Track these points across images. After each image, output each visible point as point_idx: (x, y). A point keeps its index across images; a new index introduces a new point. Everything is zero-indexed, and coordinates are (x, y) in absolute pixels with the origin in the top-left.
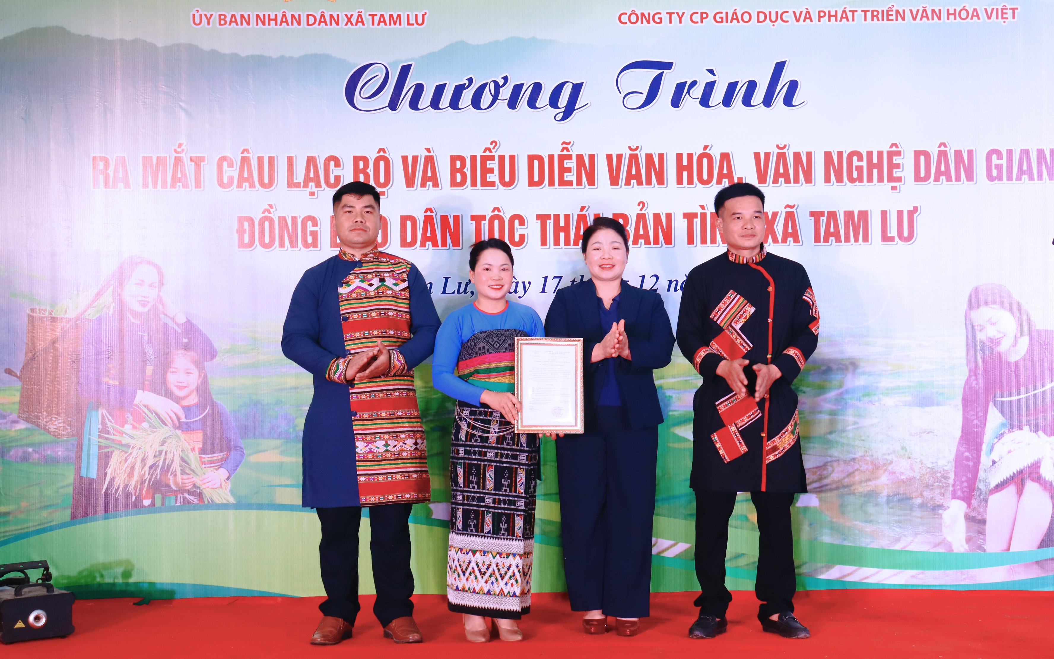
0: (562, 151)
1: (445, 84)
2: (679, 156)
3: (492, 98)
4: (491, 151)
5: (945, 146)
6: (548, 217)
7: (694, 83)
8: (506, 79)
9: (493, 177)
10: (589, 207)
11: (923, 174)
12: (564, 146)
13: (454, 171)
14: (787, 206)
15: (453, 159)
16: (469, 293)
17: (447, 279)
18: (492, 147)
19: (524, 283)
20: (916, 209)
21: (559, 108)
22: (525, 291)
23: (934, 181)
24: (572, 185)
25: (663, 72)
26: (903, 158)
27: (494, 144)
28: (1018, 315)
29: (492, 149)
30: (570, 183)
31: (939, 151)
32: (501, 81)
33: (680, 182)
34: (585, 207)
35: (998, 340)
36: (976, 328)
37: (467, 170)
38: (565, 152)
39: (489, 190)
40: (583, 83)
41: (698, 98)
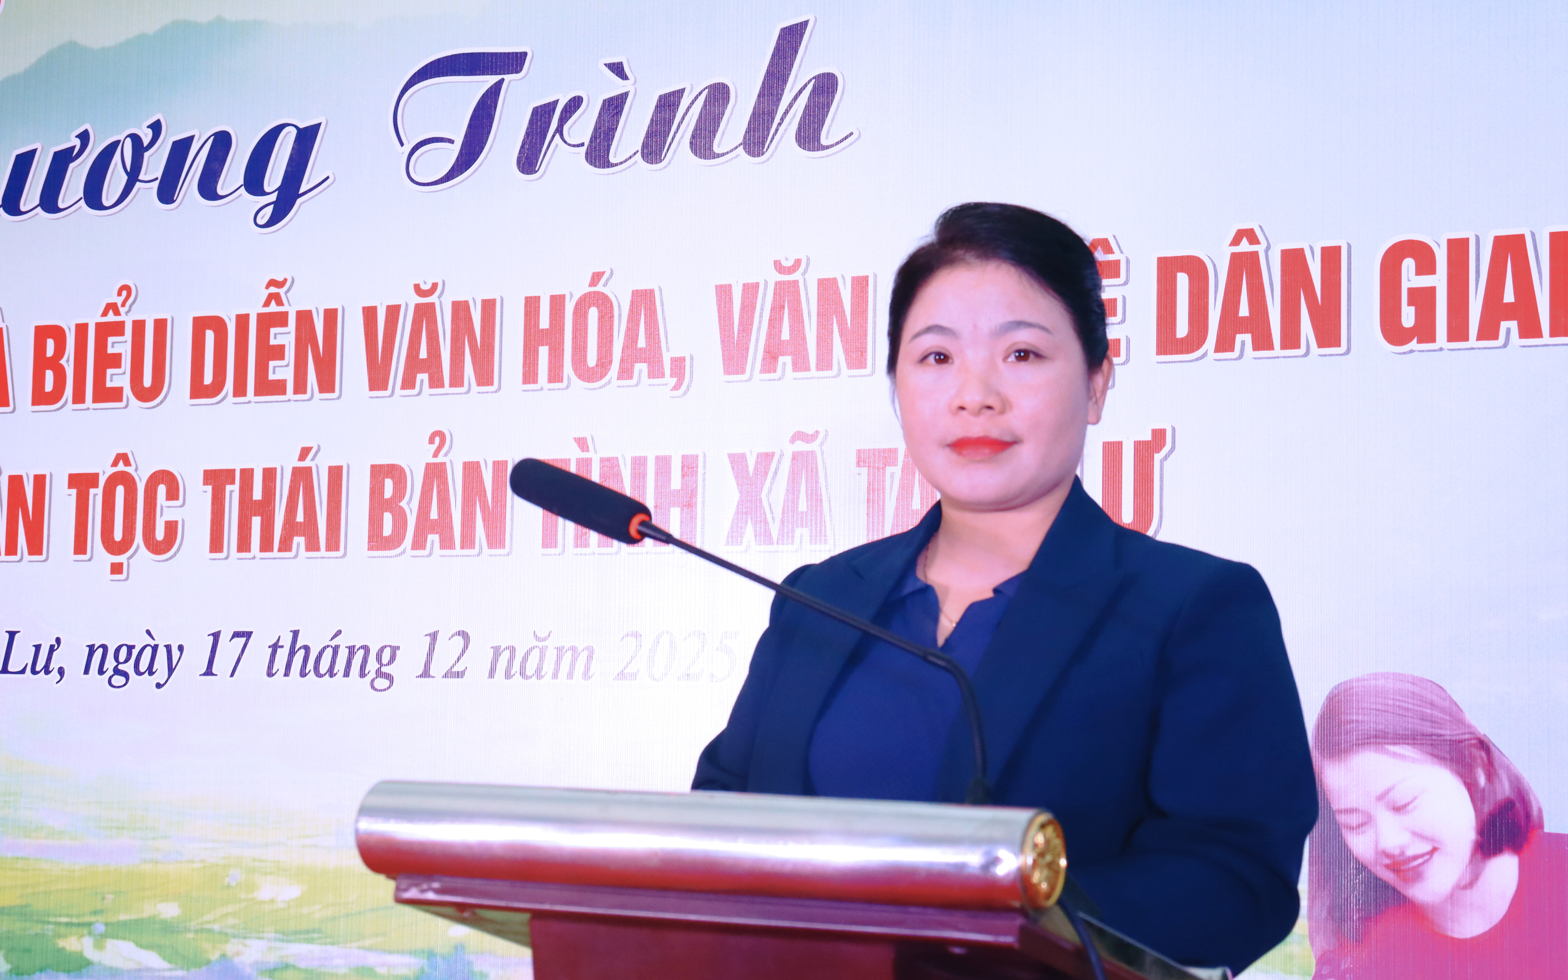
0: (267, 304)
1: (34, 151)
2: (532, 304)
3: (125, 178)
4: (117, 313)
5: (1253, 239)
6: (229, 475)
7: (575, 104)
8: (156, 127)
9: (120, 378)
10: (319, 448)
11: (1182, 329)
12: (273, 290)
13: (41, 363)
14: (799, 436)
15: (42, 333)
16: (55, 672)
17: (12, 635)
18: (119, 301)
19: (168, 648)
20: (1159, 436)
21: (264, 193)
22: (171, 670)
23: (1218, 350)
24: (283, 392)
25: (503, 80)
26: (1126, 283)
27: (124, 293)
28: (1482, 780)
29: (119, 305)
30: (278, 388)
31: (1234, 257)
32: (146, 135)
33: (530, 376)
34: (310, 449)
35: (1416, 863)
36: (1342, 819)
37: (68, 361)
38: (273, 308)
39: (109, 411)
40: (319, 124)
41: (582, 145)
